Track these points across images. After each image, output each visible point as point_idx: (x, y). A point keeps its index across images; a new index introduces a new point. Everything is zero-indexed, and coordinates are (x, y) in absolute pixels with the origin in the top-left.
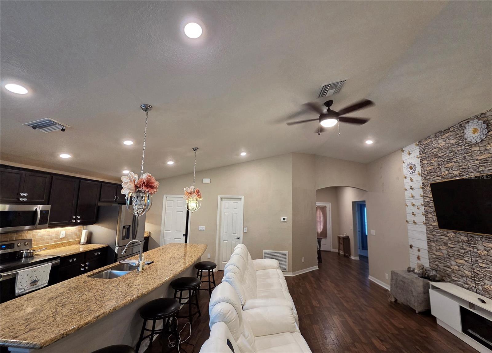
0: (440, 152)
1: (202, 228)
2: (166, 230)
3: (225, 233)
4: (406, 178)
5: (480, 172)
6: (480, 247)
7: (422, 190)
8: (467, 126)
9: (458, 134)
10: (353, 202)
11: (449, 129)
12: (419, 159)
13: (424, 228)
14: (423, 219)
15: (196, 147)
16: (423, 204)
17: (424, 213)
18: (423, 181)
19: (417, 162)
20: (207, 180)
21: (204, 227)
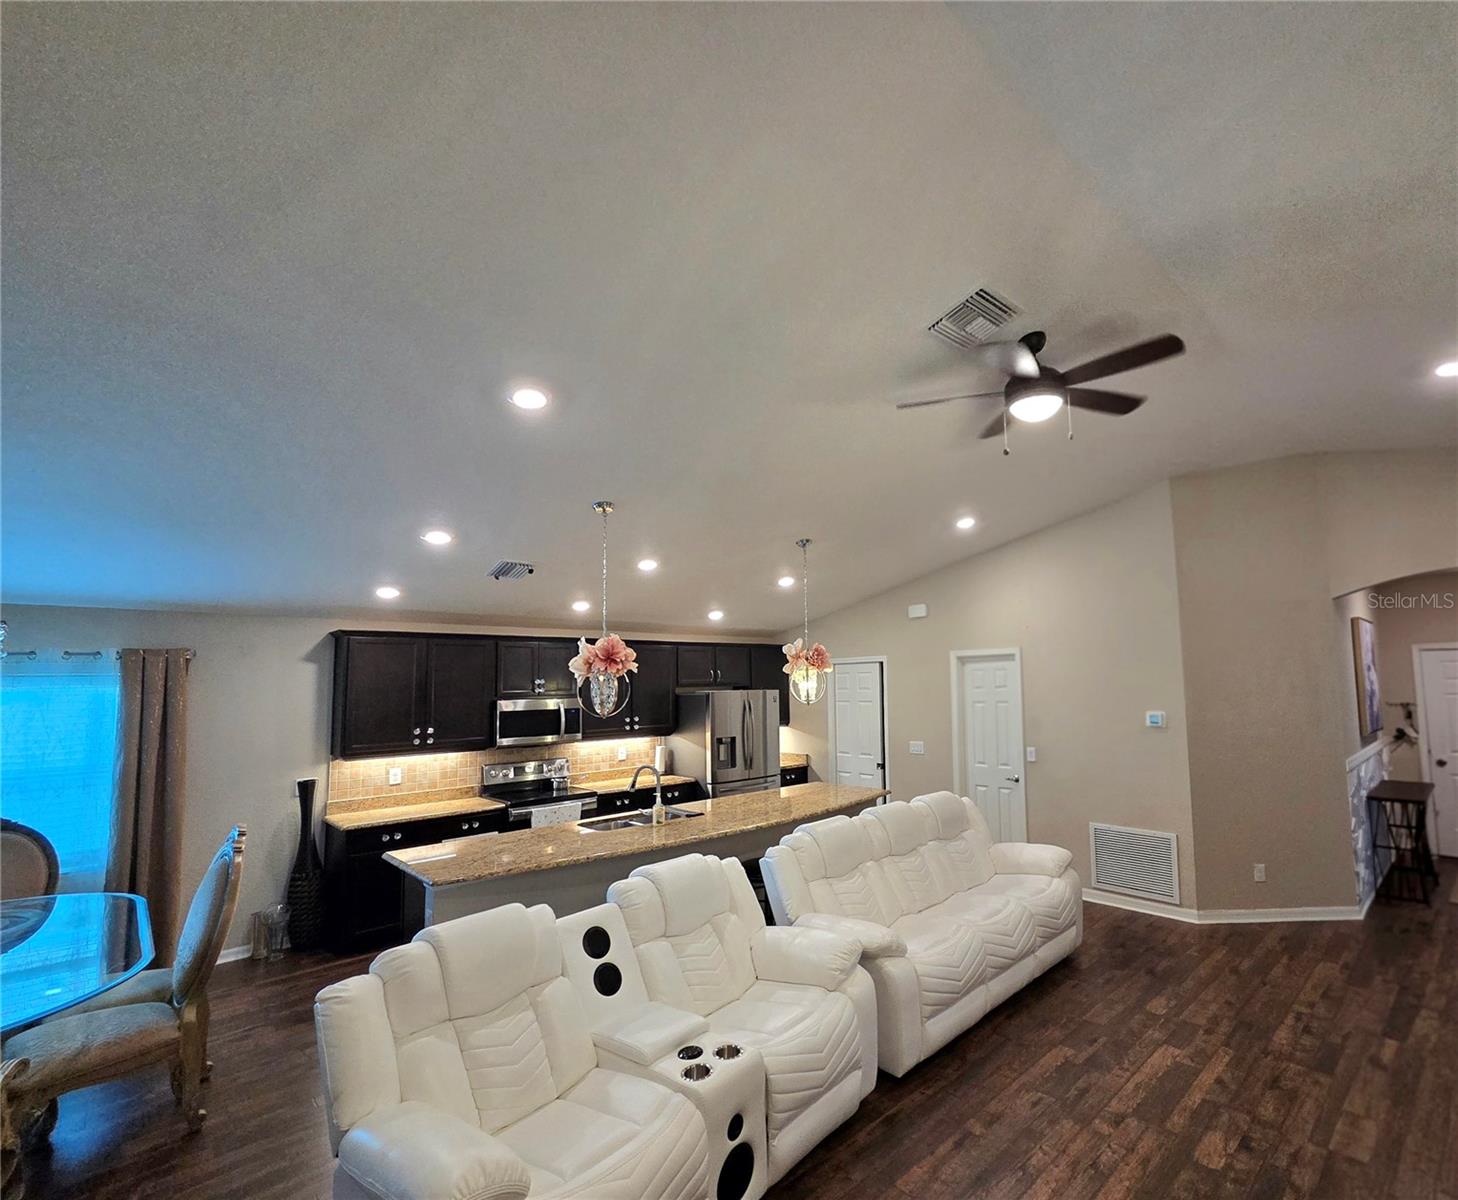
1: (916, 746)
2: (841, 752)
3: (980, 763)
15: (805, 538)
20: (918, 610)
21: (922, 743)
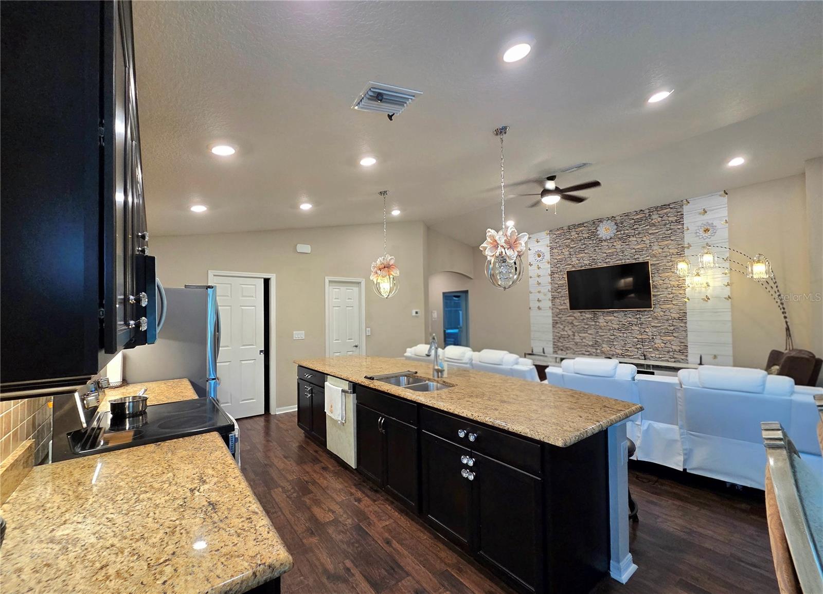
0: (573, 243)
1: (299, 335)
3: (336, 340)
4: (531, 265)
5: (606, 263)
6: (600, 321)
7: (550, 277)
8: (601, 225)
9: (591, 230)
10: (444, 293)
11: (583, 224)
12: (549, 248)
13: (550, 313)
14: (550, 304)
16: (550, 290)
17: (551, 298)
18: (552, 269)
19: (546, 251)
21: (303, 332)
